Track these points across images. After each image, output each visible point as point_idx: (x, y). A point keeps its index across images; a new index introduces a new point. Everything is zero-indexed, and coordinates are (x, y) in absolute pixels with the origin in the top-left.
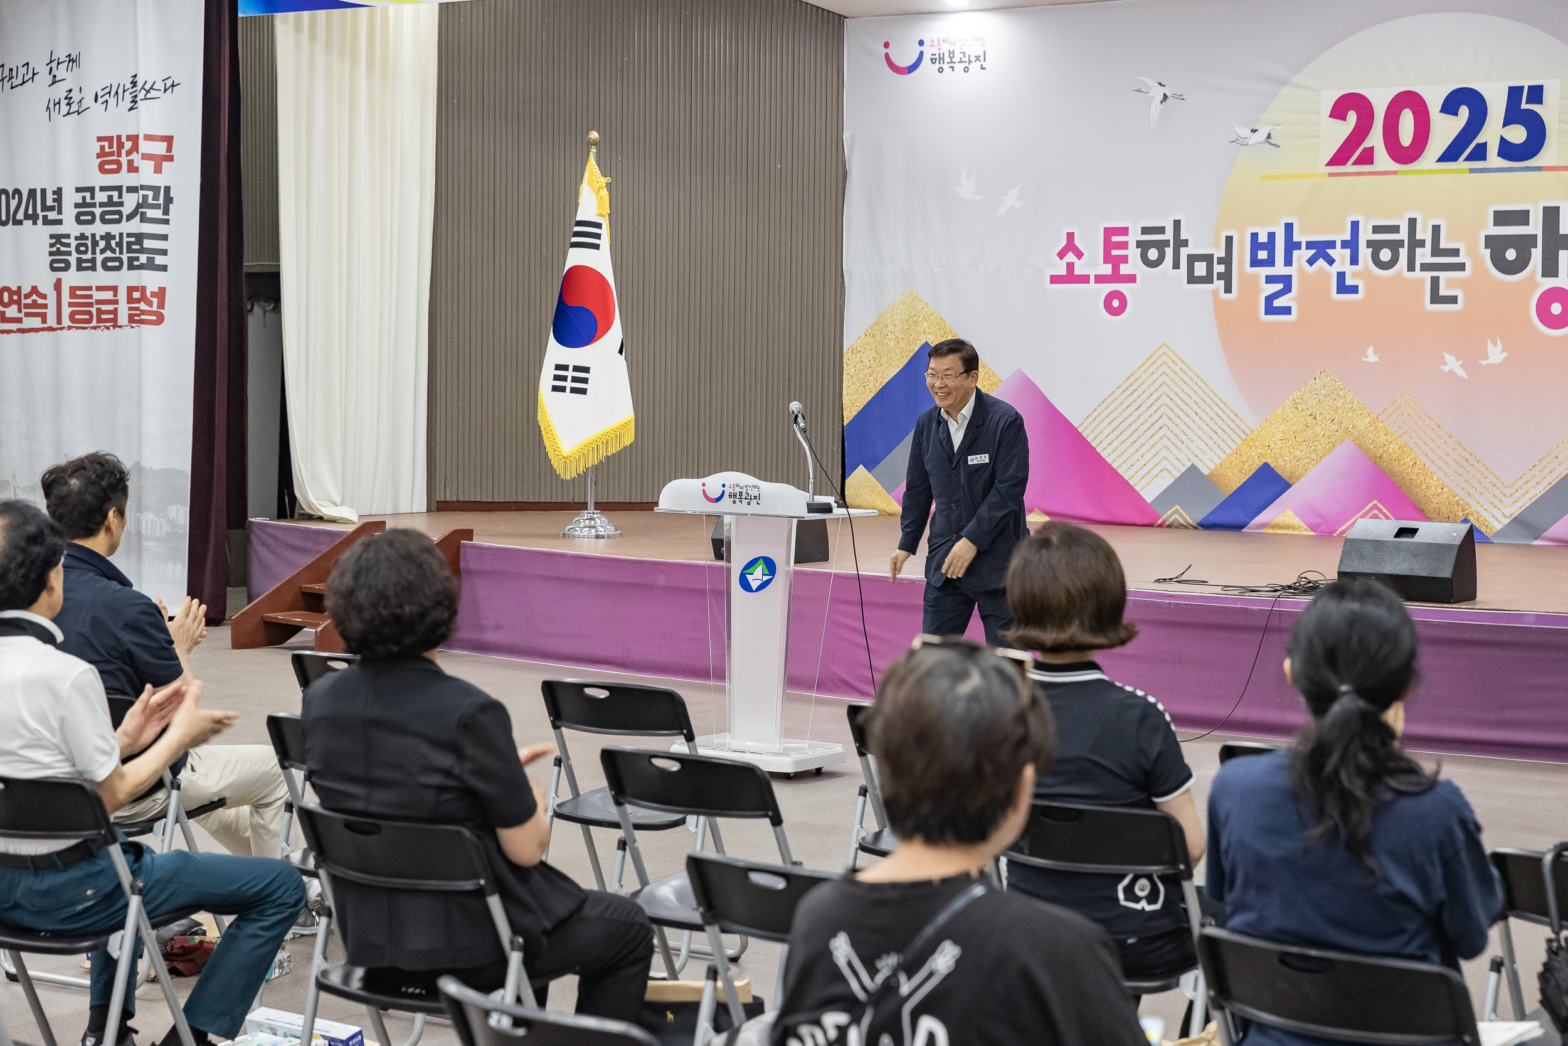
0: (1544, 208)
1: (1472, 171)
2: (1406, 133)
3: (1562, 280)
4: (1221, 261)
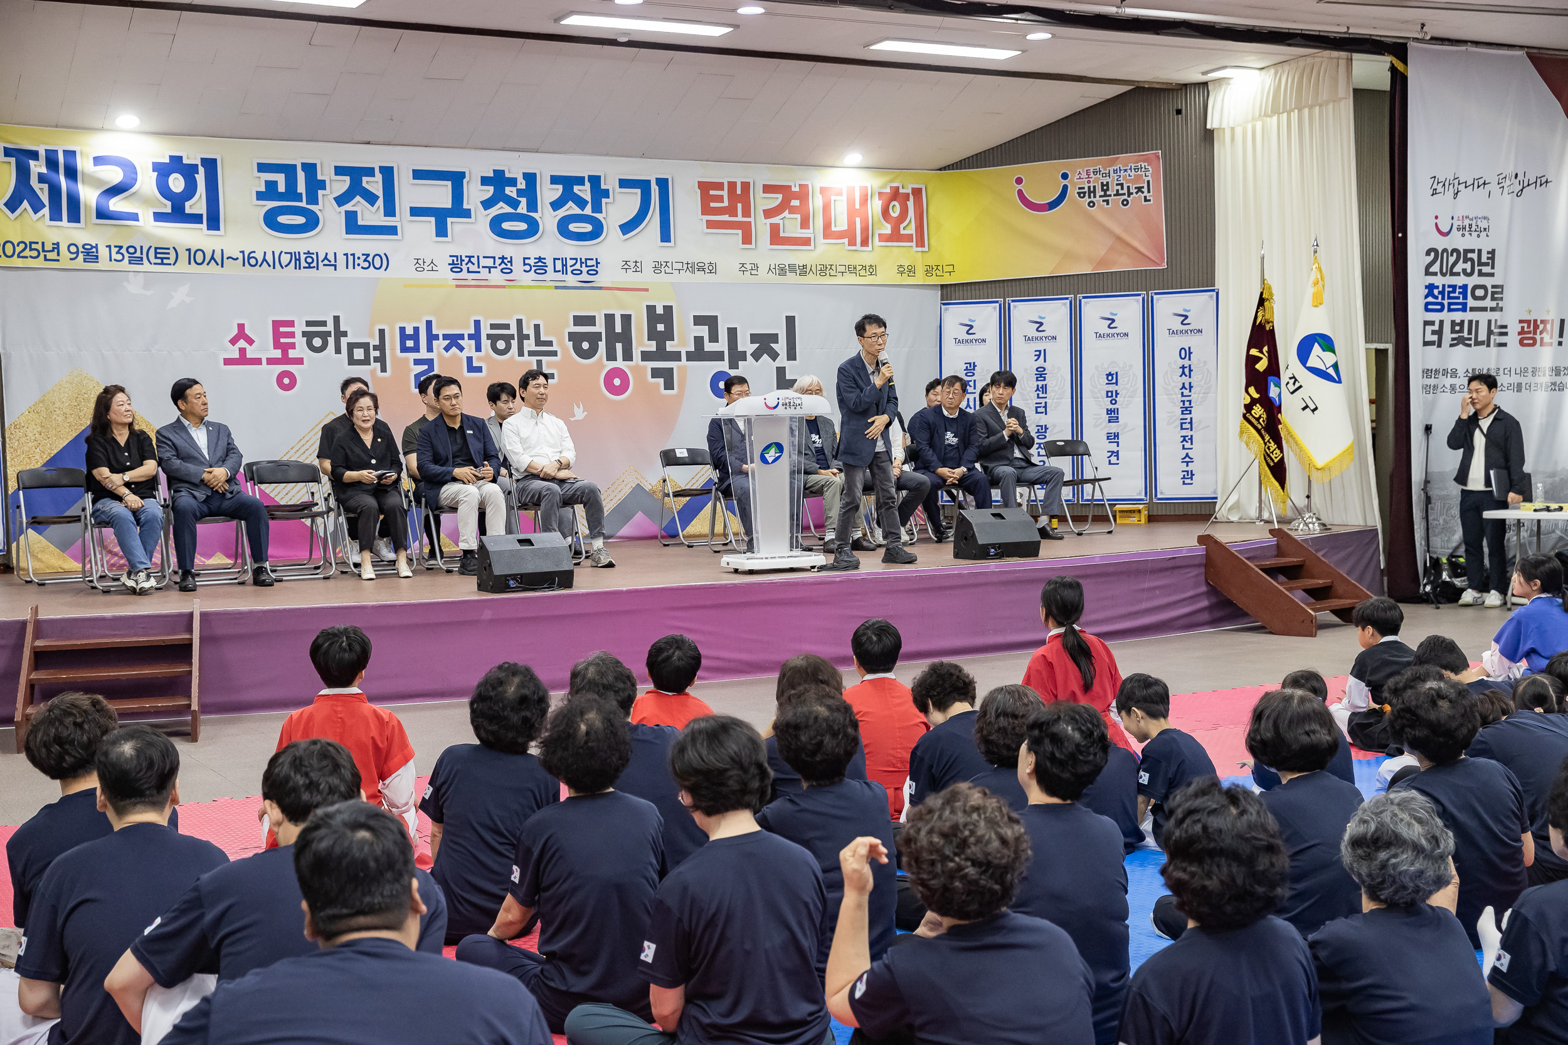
0: (605, 315)
1: (557, 288)
3: (620, 363)
4: (375, 348)
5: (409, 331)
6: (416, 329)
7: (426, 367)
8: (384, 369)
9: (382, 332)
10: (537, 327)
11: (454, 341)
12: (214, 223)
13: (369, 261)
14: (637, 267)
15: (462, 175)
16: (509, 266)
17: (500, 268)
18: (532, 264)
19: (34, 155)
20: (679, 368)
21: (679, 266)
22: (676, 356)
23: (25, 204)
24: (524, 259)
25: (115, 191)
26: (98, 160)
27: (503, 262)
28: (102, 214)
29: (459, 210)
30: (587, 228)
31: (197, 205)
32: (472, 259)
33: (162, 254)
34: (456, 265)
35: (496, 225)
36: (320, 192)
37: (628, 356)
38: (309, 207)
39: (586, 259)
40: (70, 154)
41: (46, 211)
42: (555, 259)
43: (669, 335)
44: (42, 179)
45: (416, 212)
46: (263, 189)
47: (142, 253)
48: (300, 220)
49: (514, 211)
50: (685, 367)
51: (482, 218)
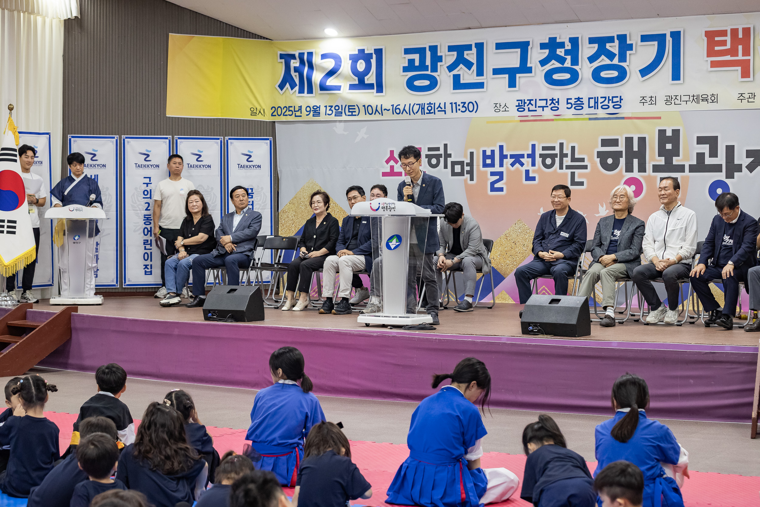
0: (626, 138)
1: (590, 119)
3: (636, 174)
4: (468, 165)
5: (488, 153)
6: (493, 152)
7: (498, 177)
8: (472, 179)
9: (472, 154)
10: (573, 148)
11: (517, 159)
12: (380, 88)
13: (466, 107)
14: (653, 100)
15: (527, 43)
16: (557, 105)
17: (550, 107)
18: (573, 103)
19: (293, 57)
20: (682, 177)
21: (687, 98)
22: (681, 169)
23: (288, 85)
24: (568, 99)
25: (331, 73)
26: (324, 56)
27: (552, 103)
28: (323, 87)
29: (525, 68)
30: (614, 74)
31: (371, 79)
32: (532, 102)
33: (352, 109)
34: (521, 106)
35: (549, 78)
36: (439, 64)
37: (642, 169)
38: (433, 74)
39: (613, 97)
40: (310, 54)
41: (297, 88)
42: (589, 98)
43: (676, 152)
44: (296, 70)
45: (497, 72)
46: (407, 65)
47: (342, 110)
48: (426, 83)
49: (562, 66)
50: (688, 178)
51: (539, 72)
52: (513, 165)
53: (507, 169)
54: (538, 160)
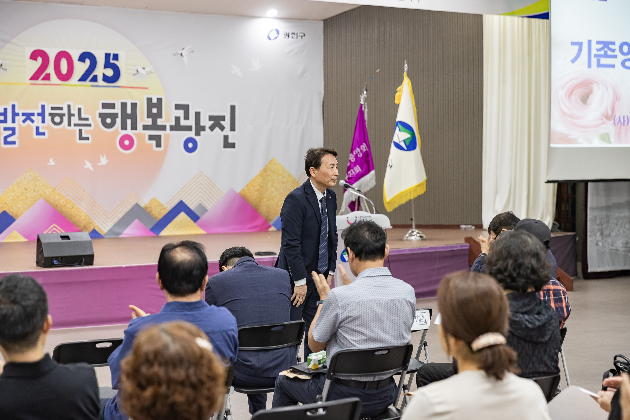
1: (92, 86)
2: (64, 69)
3: (129, 131)
5: (2, 111)
7: (10, 132)
10: (80, 110)
11: (28, 116)
20: (165, 135)
22: (163, 128)
37: (134, 127)
43: (159, 115)
50: (169, 135)
52: (24, 121)
53: (19, 125)
54: (48, 118)
